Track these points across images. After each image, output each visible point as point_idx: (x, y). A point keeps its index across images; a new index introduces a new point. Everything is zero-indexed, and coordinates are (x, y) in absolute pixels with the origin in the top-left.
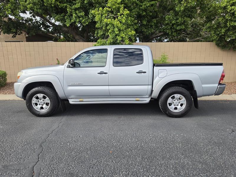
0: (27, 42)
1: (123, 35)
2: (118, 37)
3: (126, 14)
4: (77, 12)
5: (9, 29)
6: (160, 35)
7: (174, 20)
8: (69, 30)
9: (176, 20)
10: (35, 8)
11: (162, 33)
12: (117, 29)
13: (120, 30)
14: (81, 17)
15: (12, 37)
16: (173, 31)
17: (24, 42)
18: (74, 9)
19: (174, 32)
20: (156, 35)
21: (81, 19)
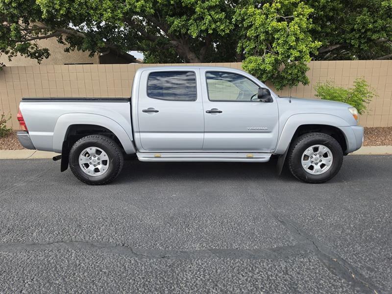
0: (100, 64)
1: (303, 47)
2: (292, 50)
3: (308, 13)
4: (213, 13)
5: (93, 43)
6: (334, 49)
7: (371, 22)
8: (179, 44)
9: (374, 22)
10: (147, 8)
11: (338, 46)
12: (294, 38)
13: (297, 40)
14: (218, 21)
15: (90, 55)
16: (362, 42)
17: (97, 64)
18: (207, 9)
19: (364, 43)
20: (327, 50)
21: (218, 24)
